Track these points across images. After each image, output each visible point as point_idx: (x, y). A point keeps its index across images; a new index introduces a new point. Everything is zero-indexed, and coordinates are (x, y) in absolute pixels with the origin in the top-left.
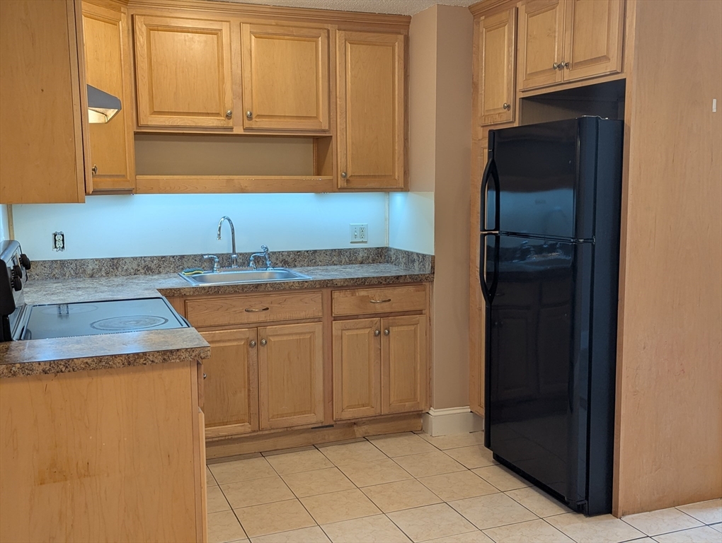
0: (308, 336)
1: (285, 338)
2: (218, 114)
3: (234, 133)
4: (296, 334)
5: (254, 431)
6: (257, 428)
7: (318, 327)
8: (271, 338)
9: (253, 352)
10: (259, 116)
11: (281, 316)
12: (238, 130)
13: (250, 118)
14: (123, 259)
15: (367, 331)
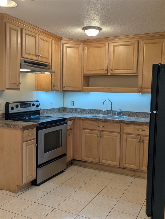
0: (115, 137)
1: (108, 137)
2: (103, 70)
3: (108, 75)
4: (112, 136)
5: (98, 162)
6: (99, 162)
7: (119, 135)
8: (104, 136)
9: (99, 138)
10: (115, 70)
11: (108, 129)
12: (109, 74)
13: (112, 70)
14: (86, 109)
15: (135, 140)
